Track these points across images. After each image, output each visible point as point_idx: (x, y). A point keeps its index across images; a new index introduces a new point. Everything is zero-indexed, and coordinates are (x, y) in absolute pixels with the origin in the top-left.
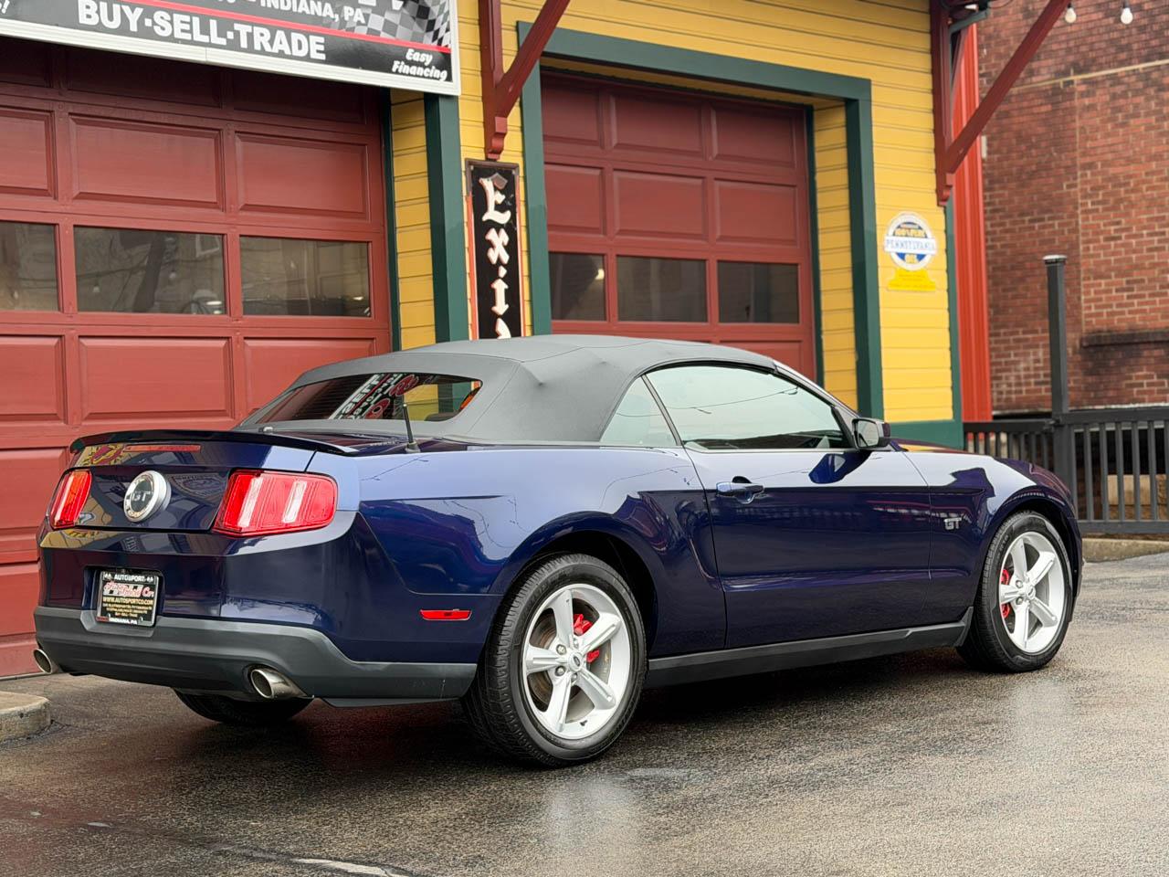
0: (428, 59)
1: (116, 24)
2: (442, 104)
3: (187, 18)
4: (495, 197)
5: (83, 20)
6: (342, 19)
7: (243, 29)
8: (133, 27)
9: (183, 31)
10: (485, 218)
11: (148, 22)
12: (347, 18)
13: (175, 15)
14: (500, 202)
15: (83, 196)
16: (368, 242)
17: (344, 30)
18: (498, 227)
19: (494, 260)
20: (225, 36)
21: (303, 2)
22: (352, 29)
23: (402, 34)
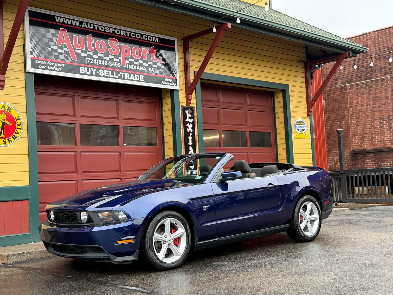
0: (171, 81)
1: (89, 73)
2: (175, 92)
3: (108, 71)
4: (189, 115)
5: (81, 72)
6: (148, 71)
7: (123, 74)
8: (94, 74)
9: (107, 74)
10: (186, 121)
11: (98, 72)
12: (149, 71)
13: (105, 71)
14: (190, 116)
15: (82, 116)
16: (156, 127)
18: (190, 123)
19: (189, 131)
20: (118, 76)
21: (138, 67)
22: (151, 73)
23: (164, 74)
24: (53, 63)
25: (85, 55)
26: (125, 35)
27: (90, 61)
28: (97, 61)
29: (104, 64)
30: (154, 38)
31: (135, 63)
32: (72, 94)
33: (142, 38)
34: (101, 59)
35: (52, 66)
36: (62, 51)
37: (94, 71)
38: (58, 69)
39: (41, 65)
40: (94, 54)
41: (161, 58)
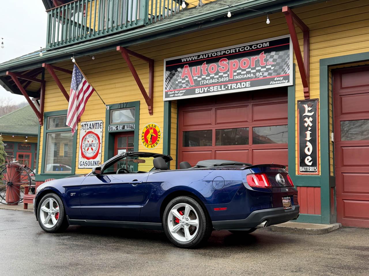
0: (282, 78)
1: (202, 91)
3: (217, 86)
4: (308, 109)
5: (196, 92)
7: (229, 85)
10: (304, 115)
11: (209, 90)
12: (257, 75)
14: (310, 110)
17: (256, 78)
18: (309, 117)
19: (307, 126)
21: (245, 75)
22: (259, 77)
23: (274, 74)
24: (178, 91)
25: (200, 79)
26: (234, 52)
27: (204, 82)
28: (209, 81)
29: (214, 82)
30: (264, 44)
31: (242, 73)
32: (210, 108)
33: (251, 49)
34: (212, 78)
35: (177, 94)
36: (184, 81)
37: (206, 90)
38: (181, 94)
39: (171, 94)
40: (207, 76)
41: (271, 60)
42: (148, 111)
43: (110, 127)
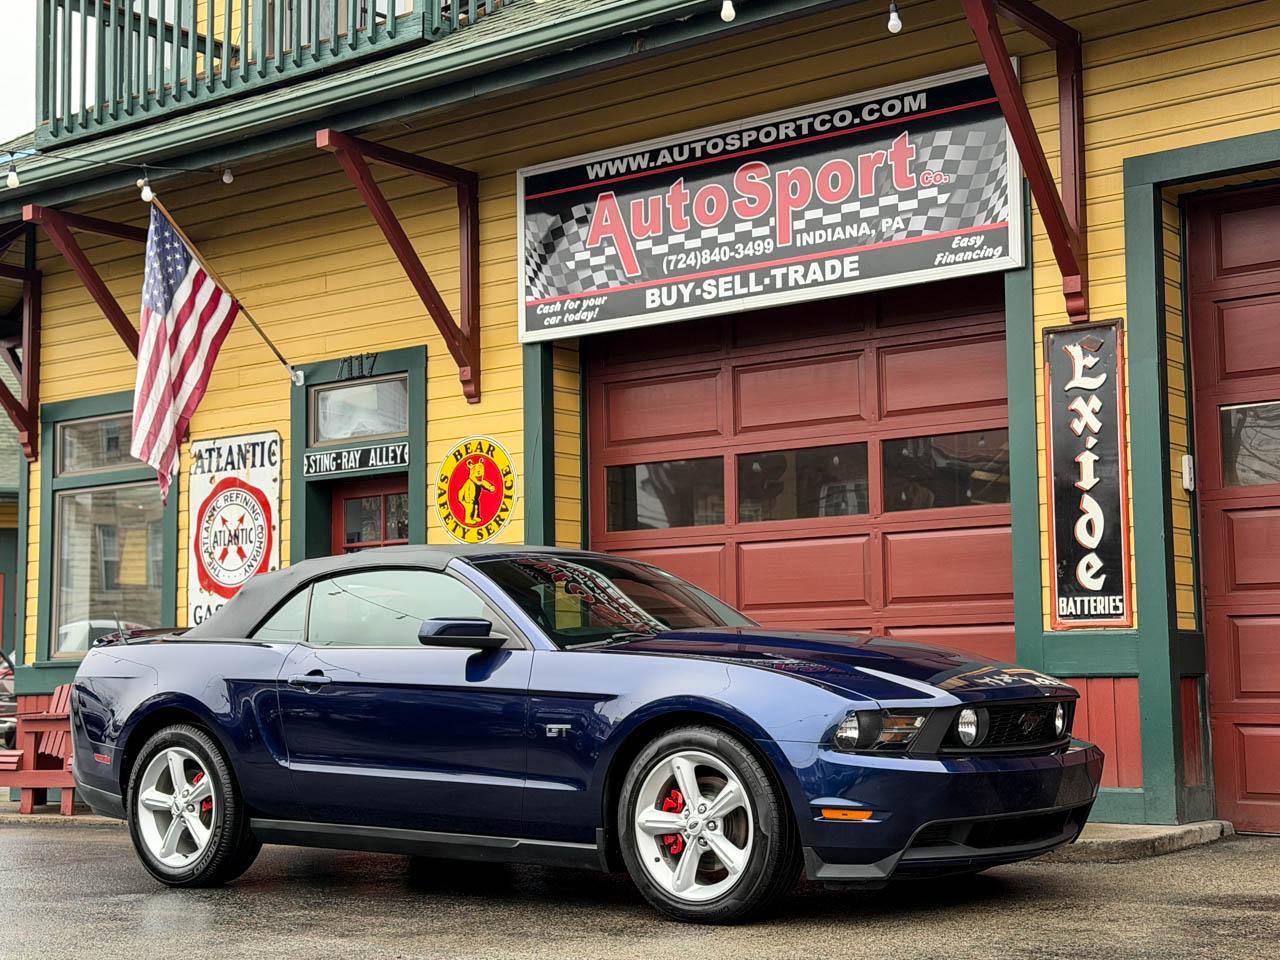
0: (980, 240)
1: (673, 301)
2: (1008, 279)
3: (730, 279)
4: (1084, 362)
5: (649, 305)
7: (778, 273)
8: (686, 299)
10: (1069, 387)
11: (698, 292)
12: (884, 230)
13: (719, 279)
15: (744, 430)
17: (881, 242)
18: (1086, 393)
19: (1080, 431)
20: (763, 284)
21: (839, 229)
22: (891, 238)
23: (948, 225)
24: (578, 302)
25: (663, 249)
26: (792, 134)
27: (677, 262)
28: (696, 258)
29: (717, 260)
30: (908, 100)
31: (828, 220)
33: (857, 121)
34: (711, 244)
35: (576, 311)
36: (600, 260)
38: (590, 315)
39: (550, 315)
40: (689, 236)
41: (936, 165)
42: (460, 388)
43: (308, 458)
